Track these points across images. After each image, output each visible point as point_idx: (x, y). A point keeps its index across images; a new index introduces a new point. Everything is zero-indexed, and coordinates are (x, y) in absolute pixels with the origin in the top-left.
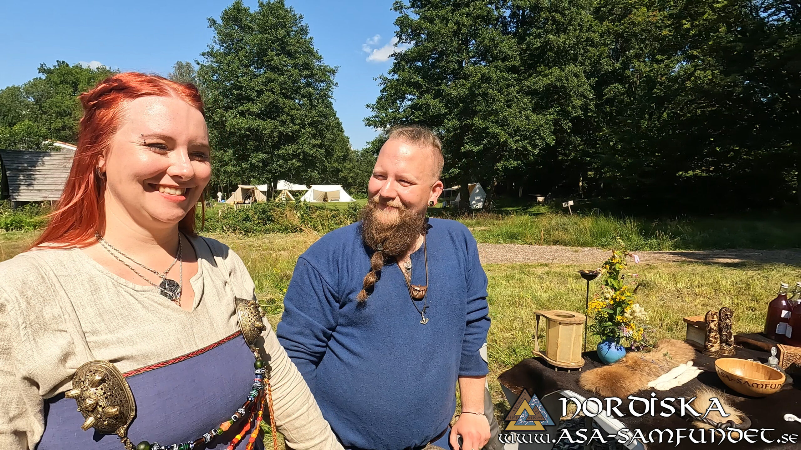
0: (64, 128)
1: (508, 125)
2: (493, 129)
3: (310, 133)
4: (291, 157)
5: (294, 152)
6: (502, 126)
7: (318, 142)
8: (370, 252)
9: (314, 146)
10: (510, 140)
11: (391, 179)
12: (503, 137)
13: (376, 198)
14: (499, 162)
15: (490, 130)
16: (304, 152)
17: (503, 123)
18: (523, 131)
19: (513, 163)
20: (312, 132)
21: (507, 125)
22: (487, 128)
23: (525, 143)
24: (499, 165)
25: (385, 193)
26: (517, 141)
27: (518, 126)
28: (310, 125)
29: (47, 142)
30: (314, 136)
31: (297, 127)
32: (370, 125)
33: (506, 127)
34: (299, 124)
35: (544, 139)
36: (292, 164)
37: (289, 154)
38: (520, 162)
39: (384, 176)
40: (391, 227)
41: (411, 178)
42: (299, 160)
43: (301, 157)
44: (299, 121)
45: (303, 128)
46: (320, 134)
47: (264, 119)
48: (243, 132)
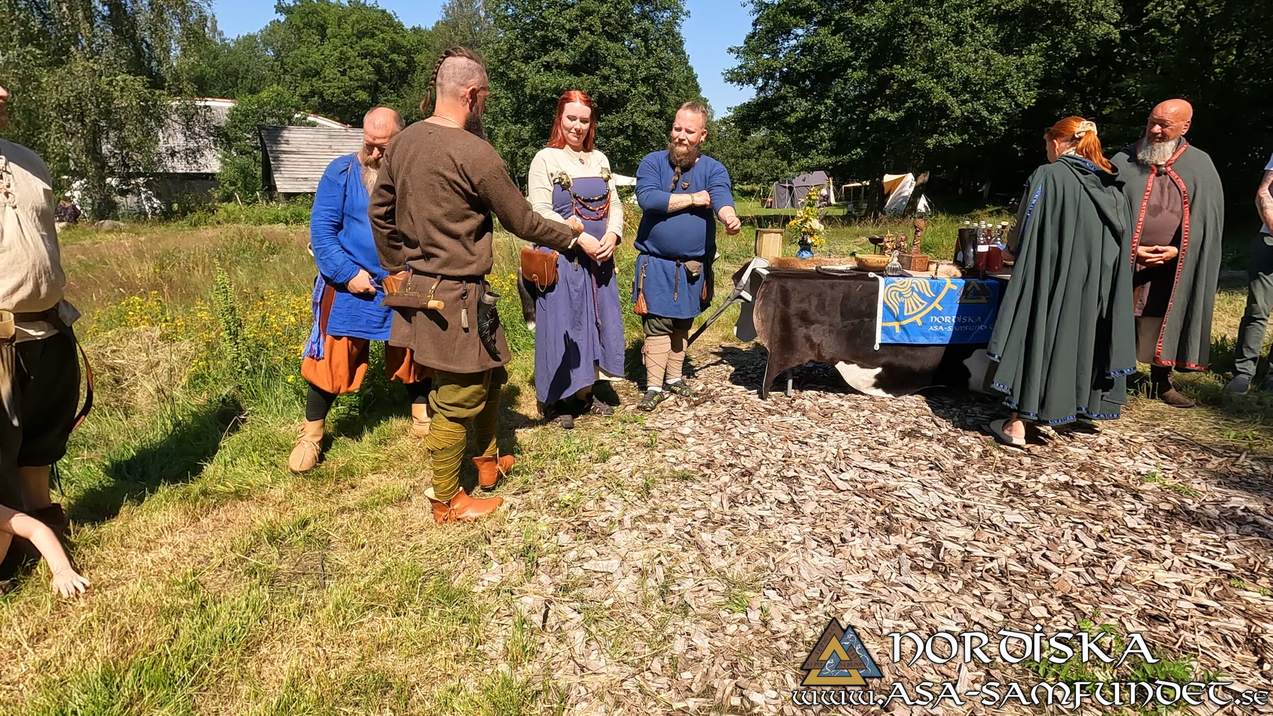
0: (313, 93)
1: (950, 75)
2: (925, 82)
3: (643, 94)
4: (616, 131)
5: (621, 124)
6: (939, 77)
7: (656, 108)
8: (673, 166)
9: (649, 115)
10: (951, 101)
11: (683, 131)
12: (939, 95)
13: (677, 140)
14: (931, 137)
15: (918, 85)
16: (634, 125)
17: (941, 73)
18: (975, 85)
19: (953, 139)
20: (646, 93)
21: (948, 75)
22: (914, 81)
23: (977, 105)
24: (931, 143)
25: (681, 137)
26: (964, 102)
27: (968, 77)
28: (645, 80)
29: (299, 116)
30: (650, 98)
31: (626, 86)
32: (732, 81)
33: (945, 79)
34: (628, 81)
35: (1013, 98)
36: (617, 144)
37: (613, 129)
38: (966, 137)
39: (679, 130)
40: (683, 154)
41: (691, 129)
42: (628, 138)
43: (630, 133)
44: (628, 76)
45: (634, 86)
46: (660, 95)
47: (578, 75)
48: (548, 95)
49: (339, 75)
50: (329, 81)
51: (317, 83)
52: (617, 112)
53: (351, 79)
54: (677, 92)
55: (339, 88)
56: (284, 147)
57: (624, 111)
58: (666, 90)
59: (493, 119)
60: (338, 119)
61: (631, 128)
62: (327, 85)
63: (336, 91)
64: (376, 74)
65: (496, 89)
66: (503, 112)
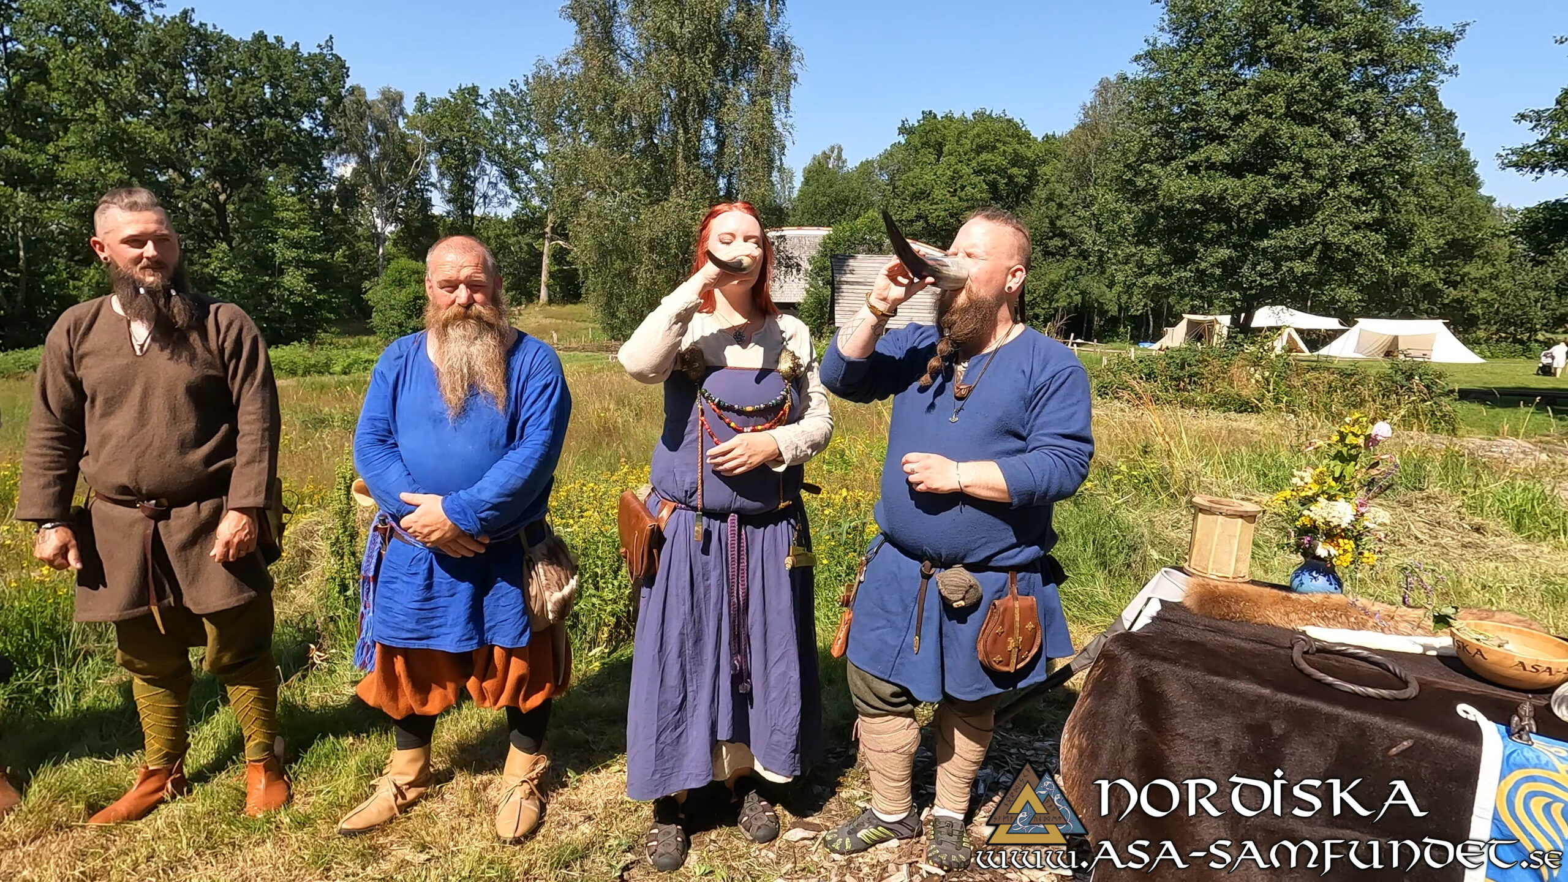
0: (918, 217)
3: (1349, 197)
4: (1292, 253)
5: (1302, 242)
16: (1326, 242)
20: (1356, 195)
28: (1355, 176)
30: (1361, 202)
31: (1318, 186)
34: (1323, 179)
37: (1287, 248)
43: (1316, 254)
44: (1323, 172)
45: (1333, 185)
46: (1380, 195)
47: (1240, 177)
48: (1188, 206)
49: (948, 195)
50: (937, 203)
51: (924, 205)
52: (1298, 225)
53: (960, 199)
54: (1415, 191)
55: (946, 210)
56: (848, 277)
57: (1311, 223)
58: (1396, 189)
59: (1108, 240)
60: (940, 244)
61: (1319, 247)
62: (934, 207)
63: (943, 213)
64: (990, 193)
65: (1117, 201)
66: (1123, 230)
